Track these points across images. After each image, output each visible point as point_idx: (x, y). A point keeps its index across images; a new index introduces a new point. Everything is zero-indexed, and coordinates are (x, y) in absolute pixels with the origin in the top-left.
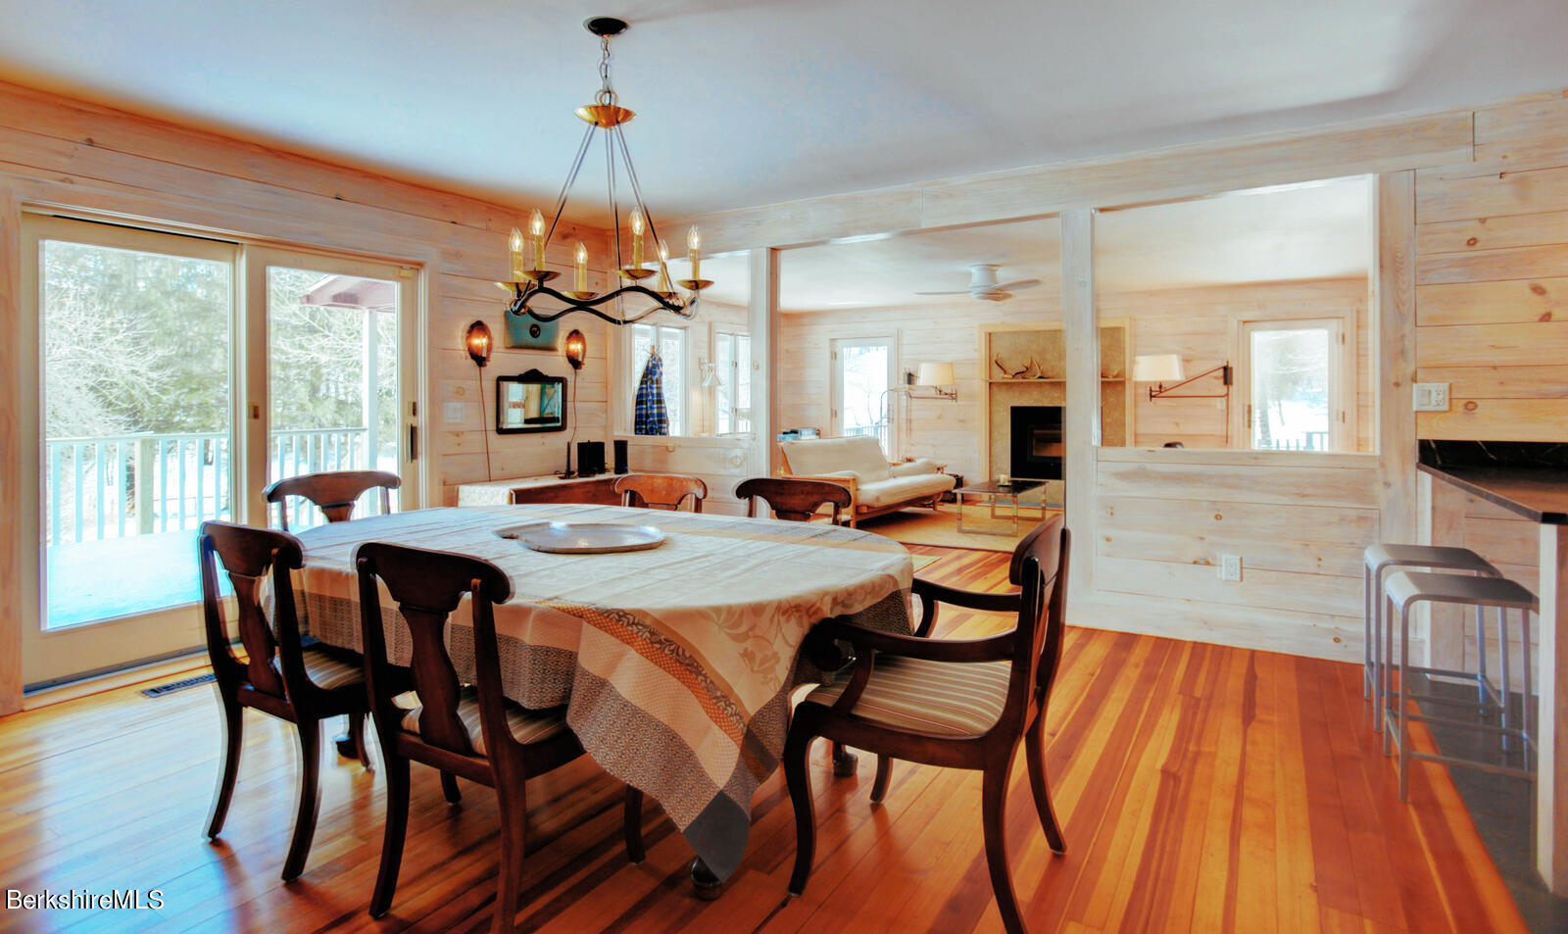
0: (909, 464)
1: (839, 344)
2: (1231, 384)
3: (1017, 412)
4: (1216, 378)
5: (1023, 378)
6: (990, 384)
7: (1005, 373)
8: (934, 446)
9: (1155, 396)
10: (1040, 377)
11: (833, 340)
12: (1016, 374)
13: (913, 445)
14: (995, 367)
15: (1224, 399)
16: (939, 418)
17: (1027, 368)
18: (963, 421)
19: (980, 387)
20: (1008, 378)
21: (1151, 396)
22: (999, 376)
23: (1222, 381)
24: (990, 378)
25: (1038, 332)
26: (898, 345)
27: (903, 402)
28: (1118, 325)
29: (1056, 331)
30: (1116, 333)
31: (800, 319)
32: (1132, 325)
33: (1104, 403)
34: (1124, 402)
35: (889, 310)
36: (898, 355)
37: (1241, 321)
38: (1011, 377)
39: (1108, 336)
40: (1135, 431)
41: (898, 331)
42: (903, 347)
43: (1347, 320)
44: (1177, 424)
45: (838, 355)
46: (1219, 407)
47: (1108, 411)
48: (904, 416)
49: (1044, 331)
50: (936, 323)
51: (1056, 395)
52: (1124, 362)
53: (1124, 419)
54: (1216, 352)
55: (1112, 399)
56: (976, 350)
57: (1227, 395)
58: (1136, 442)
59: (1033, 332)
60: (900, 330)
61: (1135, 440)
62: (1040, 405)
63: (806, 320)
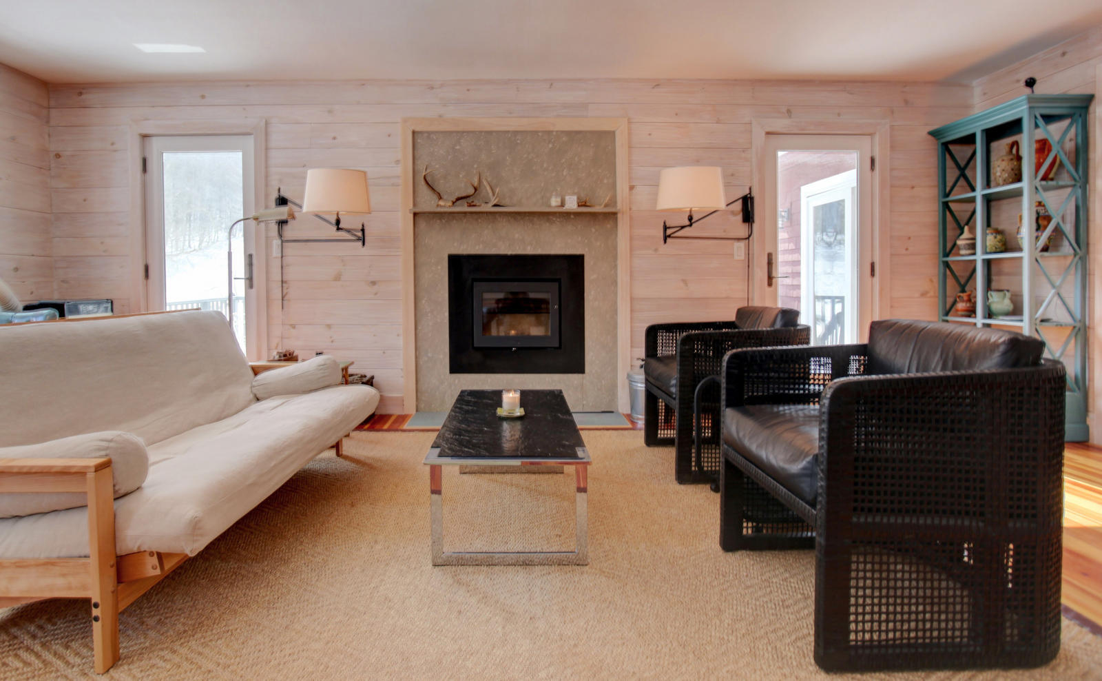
0: (290, 369)
1: (155, 143)
2: (753, 221)
3: (456, 263)
4: (733, 213)
5: (470, 206)
6: (415, 214)
7: (440, 198)
8: (329, 326)
9: (669, 236)
10: (495, 205)
11: (145, 137)
12: (459, 199)
13: (293, 326)
14: (423, 189)
15: (742, 244)
16: (338, 278)
17: (476, 189)
18: (374, 283)
19: (402, 222)
20: (445, 206)
21: (666, 238)
22: (428, 203)
23: (740, 217)
24: (414, 205)
25: (490, 133)
26: (267, 149)
27: (276, 252)
28: (606, 127)
29: (516, 133)
30: (602, 142)
31: (81, 94)
32: (630, 129)
33: (587, 249)
34: (615, 248)
35: (248, 86)
36: (267, 167)
37: (768, 133)
38: (450, 204)
39: (592, 145)
40: (631, 294)
41: (263, 124)
42: (273, 153)
43: (877, 138)
44: (684, 281)
45: (152, 165)
46: (736, 257)
47: (592, 263)
48: (276, 276)
49: (497, 132)
50: (330, 112)
51: (517, 236)
52: (613, 186)
53: (616, 274)
54: (732, 175)
55: (598, 244)
56: (398, 162)
57: (748, 238)
58: (632, 311)
59: (481, 132)
60: (267, 124)
61: (631, 307)
62: (493, 251)
63: (91, 97)
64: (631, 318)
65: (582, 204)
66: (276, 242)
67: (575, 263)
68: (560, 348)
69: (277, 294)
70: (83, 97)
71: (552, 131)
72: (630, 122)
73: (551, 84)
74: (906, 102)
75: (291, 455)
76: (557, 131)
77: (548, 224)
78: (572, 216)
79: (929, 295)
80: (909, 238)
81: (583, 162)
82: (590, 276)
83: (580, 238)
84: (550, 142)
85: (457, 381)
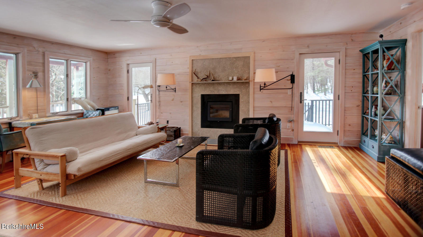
1: (130, 66)
2: (294, 82)
3: (203, 97)
4: (288, 80)
5: (206, 81)
6: (192, 84)
7: (198, 79)
9: (262, 89)
10: (213, 80)
11: (128, 64)
12: (203, 79)
13: (162, 113)
14: (194, 76)
15: (291, 90)
16: (173, 100)
17: (208, 77)
18: (181, 102)
19: (189, 86)
21: (261, 89)
22: (196, 80)
23: (290, 81)
24: (192, 81)
25: (213, 59)
26: (156, 66)
27: (157, 93)
28: (247, 55)
29: (221, 58)
30: (246, 60)
31: (114, 54)
32: (255, 55)
33: (240, 92)
34: (249, 92)
35: (152, 50)
36: (155, 71)
37: (300, 54)
38: (200, 80)
39: (243, 61)
40: (254, 105)
41: (155, 59)
42: (157, 67)
43: (341, 53)
44: (271, 102)
45: (130, 71)
46: (289, 94)
47: (242, 96)
48: (158, 99)
49: (216, 58)
50: (171, 55)
51: (220, 89)
52: (249, 73)
53: (249, 100)
54: (288, 68)
55: (244, 91)
56: (188, 68)
57: (292, 88)
58: (254, 111)
59: (211, 59)
60: (156, 59)
61: (254, 109)
62: (213, 93)
63: (117, 55)
64: (254, 113)
65: (239, 79)
66: (157, 91)
67: (237, 96)
68: (232, 121)
69: (158, 104)
70: (115, 55)
71: (231, 58)
72: (254, 53)
73: (231, 43)
74: (352, 40)
75: (119, 153)
76: (232, 57)
77: (229, 85)
78: (236, 83)
79: (360, 106)
80: (353, 87)
81: (240, 66)
82: (241, 100)
83: (238, 89)
84: (230, 61)
85: (203, 130)
